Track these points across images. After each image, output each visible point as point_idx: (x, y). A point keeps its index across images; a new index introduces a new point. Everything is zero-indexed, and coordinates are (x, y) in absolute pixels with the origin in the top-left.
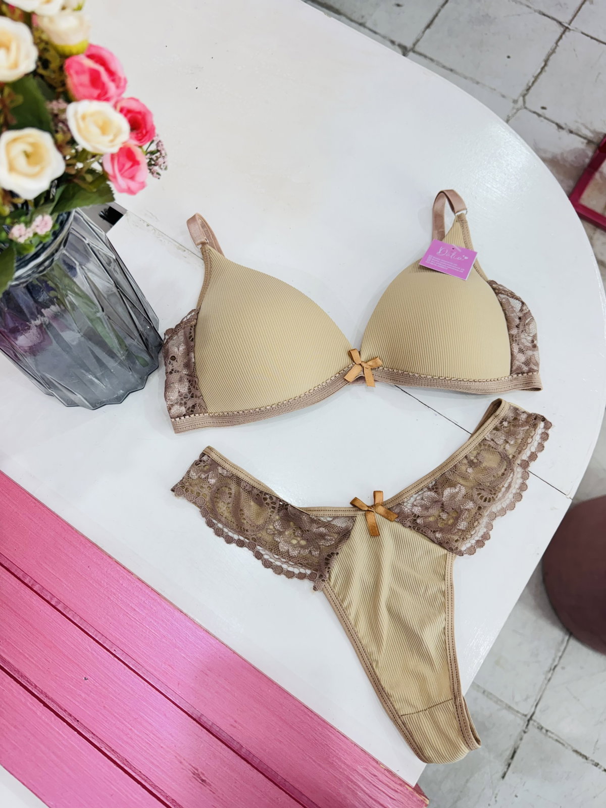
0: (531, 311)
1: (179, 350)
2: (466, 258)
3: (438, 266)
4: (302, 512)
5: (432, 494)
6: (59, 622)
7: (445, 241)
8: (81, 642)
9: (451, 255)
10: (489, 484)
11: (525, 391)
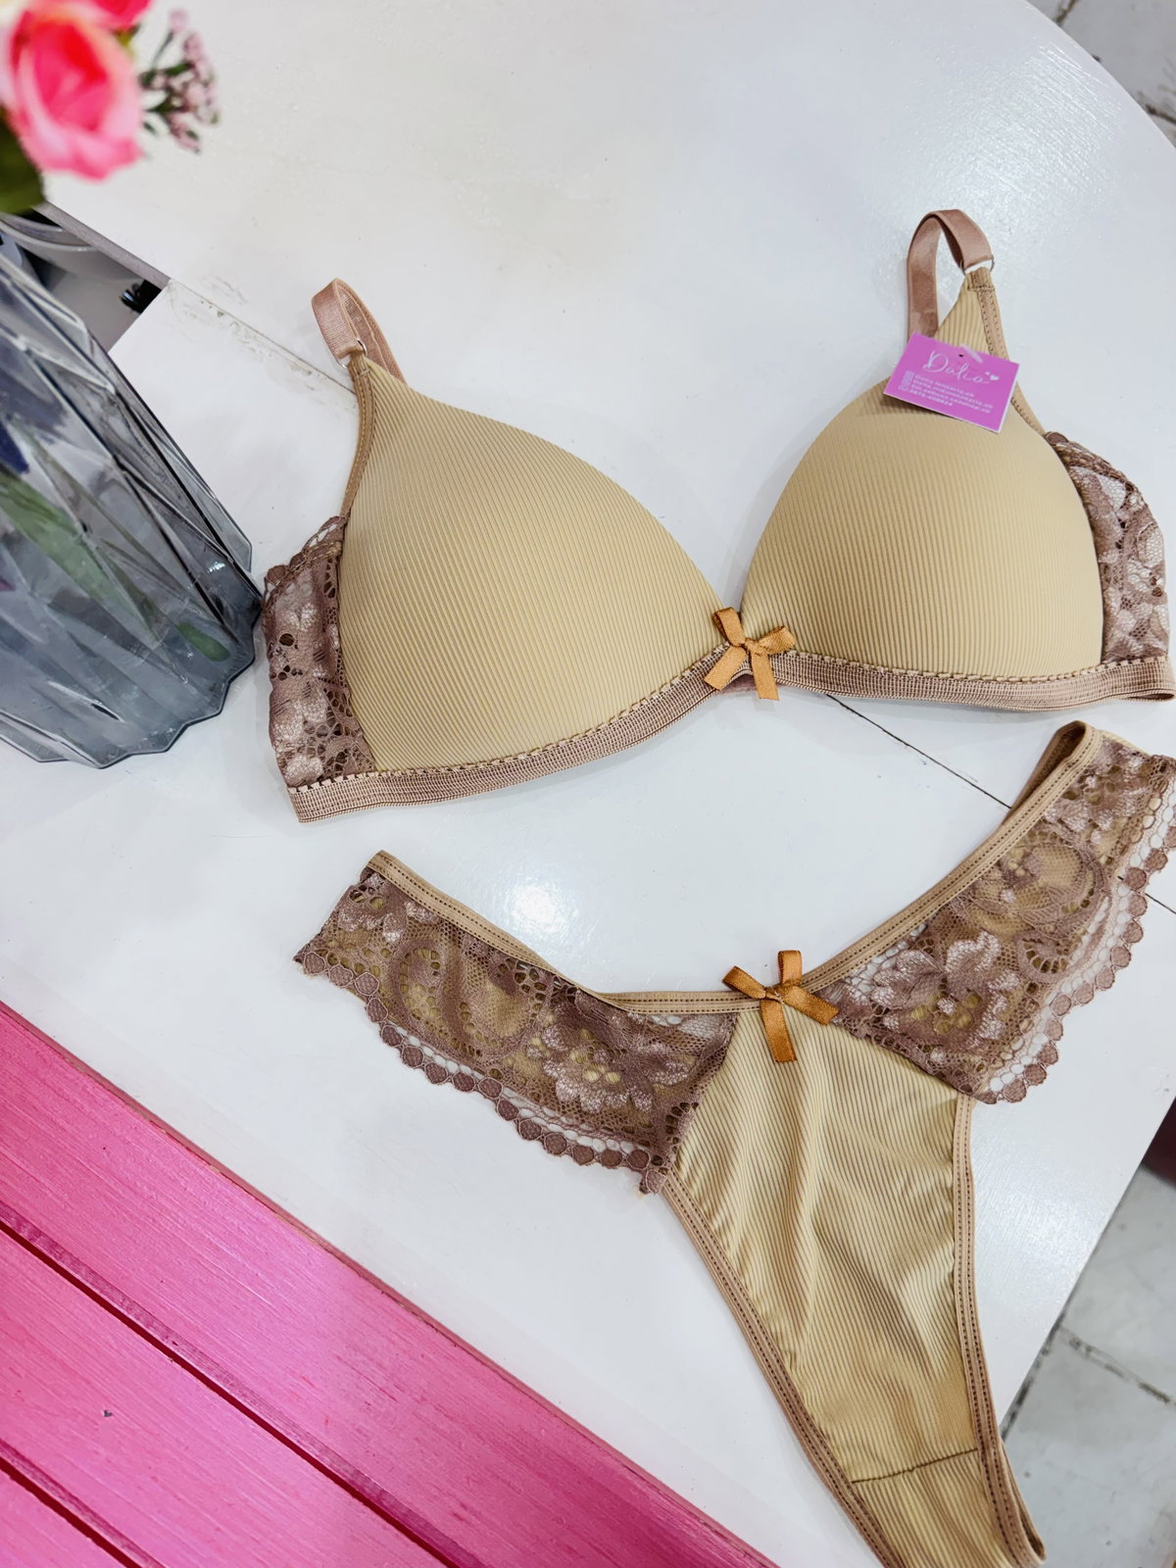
0: (1151, 508)
1: (300, 618)
2: (994, 378)
3: (930, 397)
4: (609, 1005)
5: (921, 956)
6: (38, 1280)
7: (939, 337)
8: (94, 1327)
9: (957, 371)
10: (1052, 929)
11: (1135, 701)
